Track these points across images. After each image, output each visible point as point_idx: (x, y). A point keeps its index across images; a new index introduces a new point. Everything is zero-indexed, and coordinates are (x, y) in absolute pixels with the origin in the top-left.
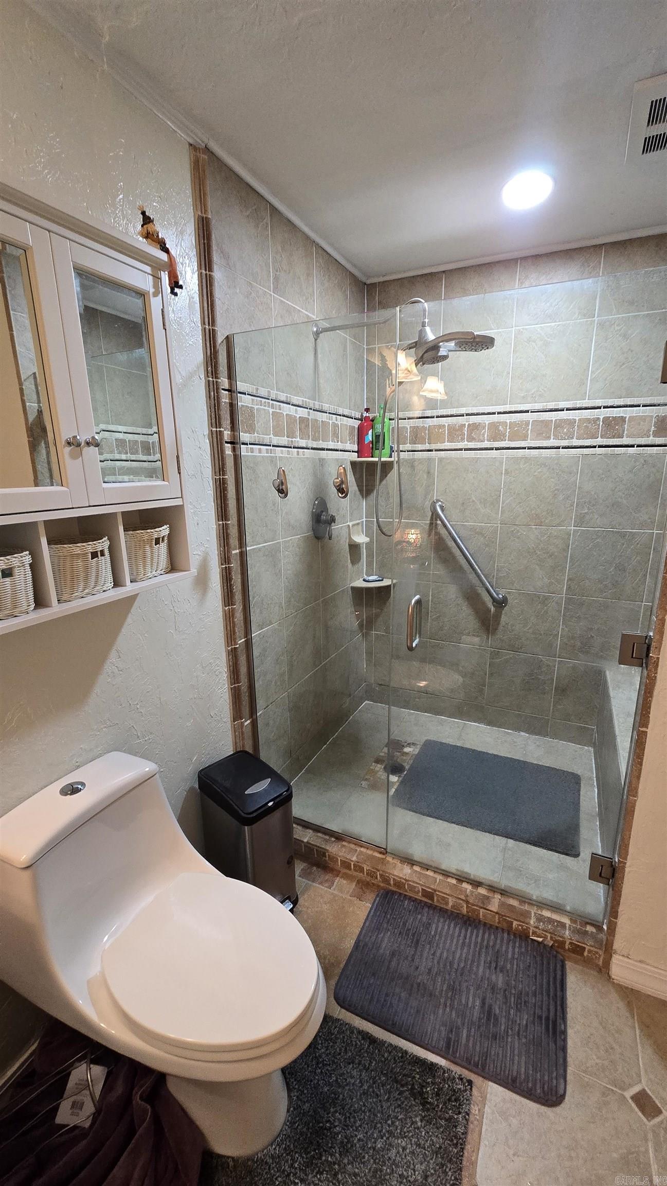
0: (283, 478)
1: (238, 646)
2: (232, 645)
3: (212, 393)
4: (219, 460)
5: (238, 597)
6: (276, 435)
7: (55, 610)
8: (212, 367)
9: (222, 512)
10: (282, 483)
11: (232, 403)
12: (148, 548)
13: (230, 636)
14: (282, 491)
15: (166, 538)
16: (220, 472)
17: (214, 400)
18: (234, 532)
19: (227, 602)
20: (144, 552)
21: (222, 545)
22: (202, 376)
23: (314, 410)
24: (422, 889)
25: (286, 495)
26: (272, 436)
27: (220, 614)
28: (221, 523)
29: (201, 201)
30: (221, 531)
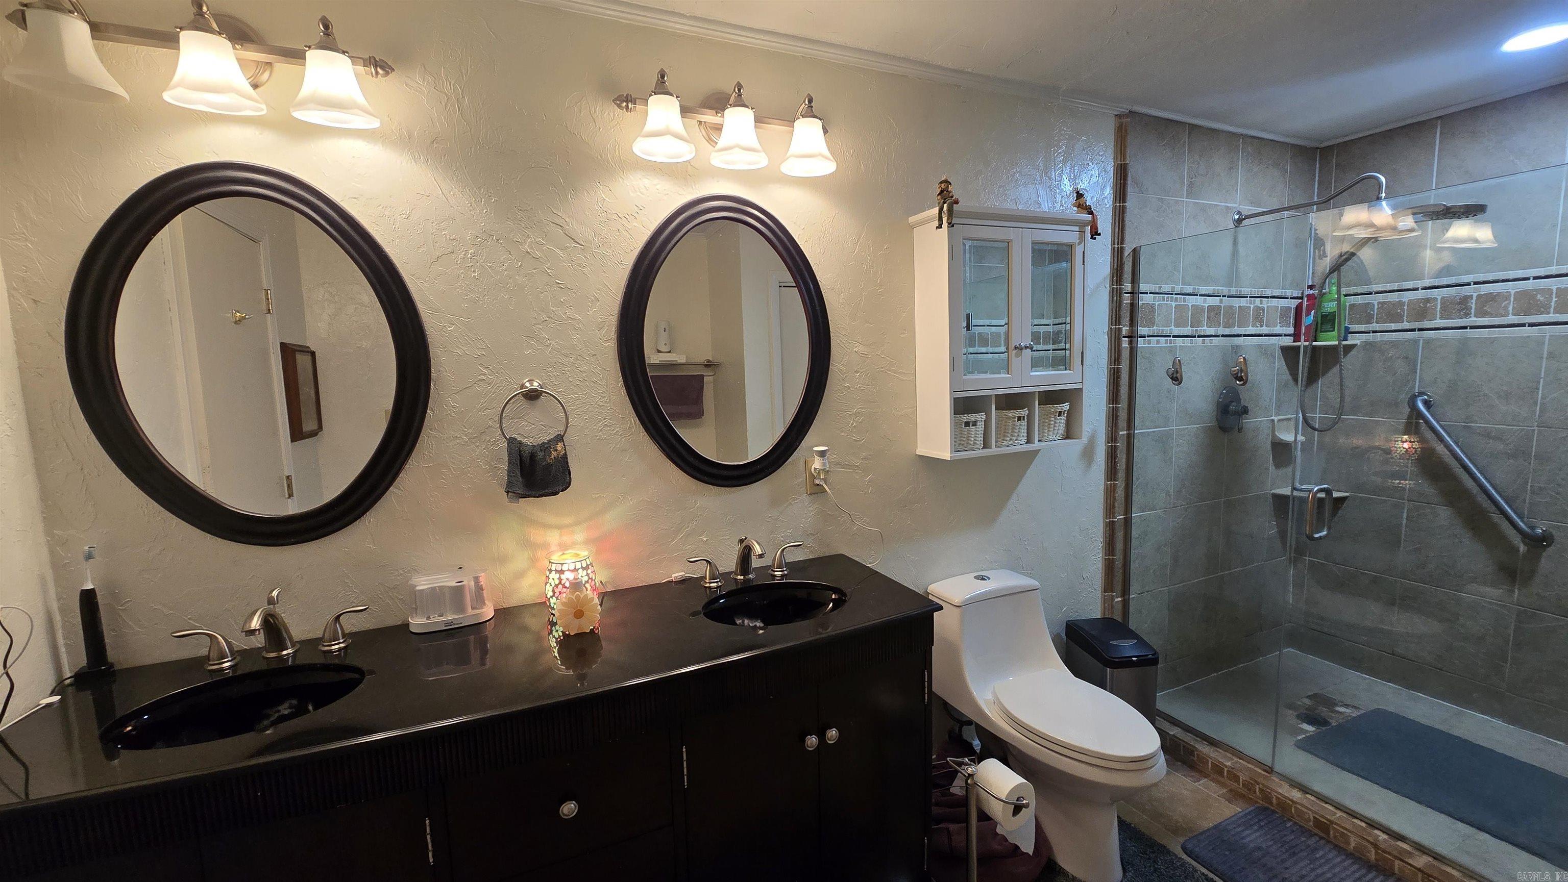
0: (1178, 367)
1: (1116, 520)
2: (1110, 518)
3: (1115, 298)
4: (1115, 352)
5: (1121, 474)
6: (1177, 326)
7: (993, 450)
8: (1117, 277)
9: (1113, 396)
10: (1177, 372)
11: (1133, 303)
12: (1053, 419)
13: (1110, 509)
14: (1176, 378)
15: (1066, 412)
16: (1115, 362)
17: (1117, 303)
18: (1123, 415)
19: (1109, 477)
20: (1050, 421)
21: (1111, 425)
22: (1108, 286)
23: (1228, 297)
24: (1314, 817)
25: (1180, 383)
26: (1173, 327)
27: (1102, 487)
28: (1112, 406)
29: (1121, 152)
30: (1111, 413)
